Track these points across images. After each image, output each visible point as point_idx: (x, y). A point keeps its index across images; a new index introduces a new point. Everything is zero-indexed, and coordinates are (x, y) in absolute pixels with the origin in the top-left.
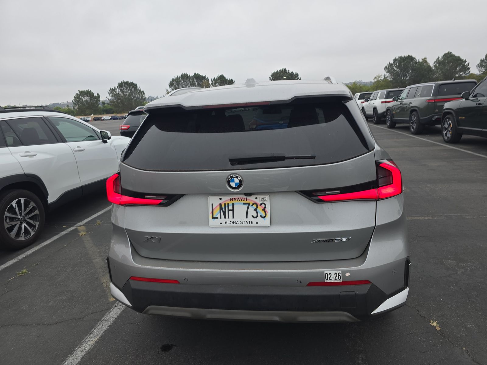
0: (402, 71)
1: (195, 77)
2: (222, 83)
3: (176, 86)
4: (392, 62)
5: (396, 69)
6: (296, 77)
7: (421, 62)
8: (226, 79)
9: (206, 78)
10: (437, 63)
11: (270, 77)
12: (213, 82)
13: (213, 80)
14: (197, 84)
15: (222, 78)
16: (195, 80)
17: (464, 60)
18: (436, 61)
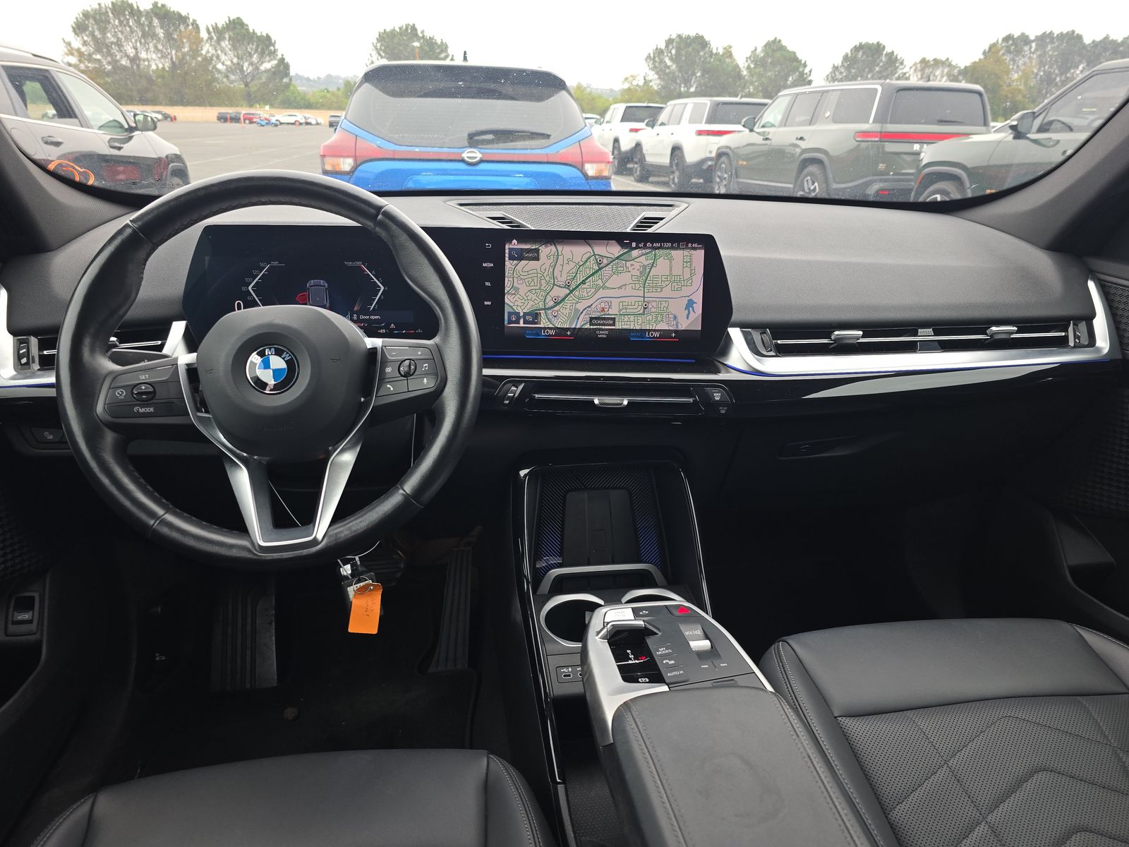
0: (681, 72)
1: (157, 15)
2: (239, 41)
3: (97, 33)
4: (662, 46)
5: (669, 63)
6: (442, 51)
7: (721, 53)
8: (251, 31)
9: (191, 21)
10: (752, 62)
11: (375, 41)
12: (213, 34)
13: (211, 29)
14: (162, 35)
15: (238, 26)
16: (156, 22)
17: (803, 62)
18: (750, 57)
